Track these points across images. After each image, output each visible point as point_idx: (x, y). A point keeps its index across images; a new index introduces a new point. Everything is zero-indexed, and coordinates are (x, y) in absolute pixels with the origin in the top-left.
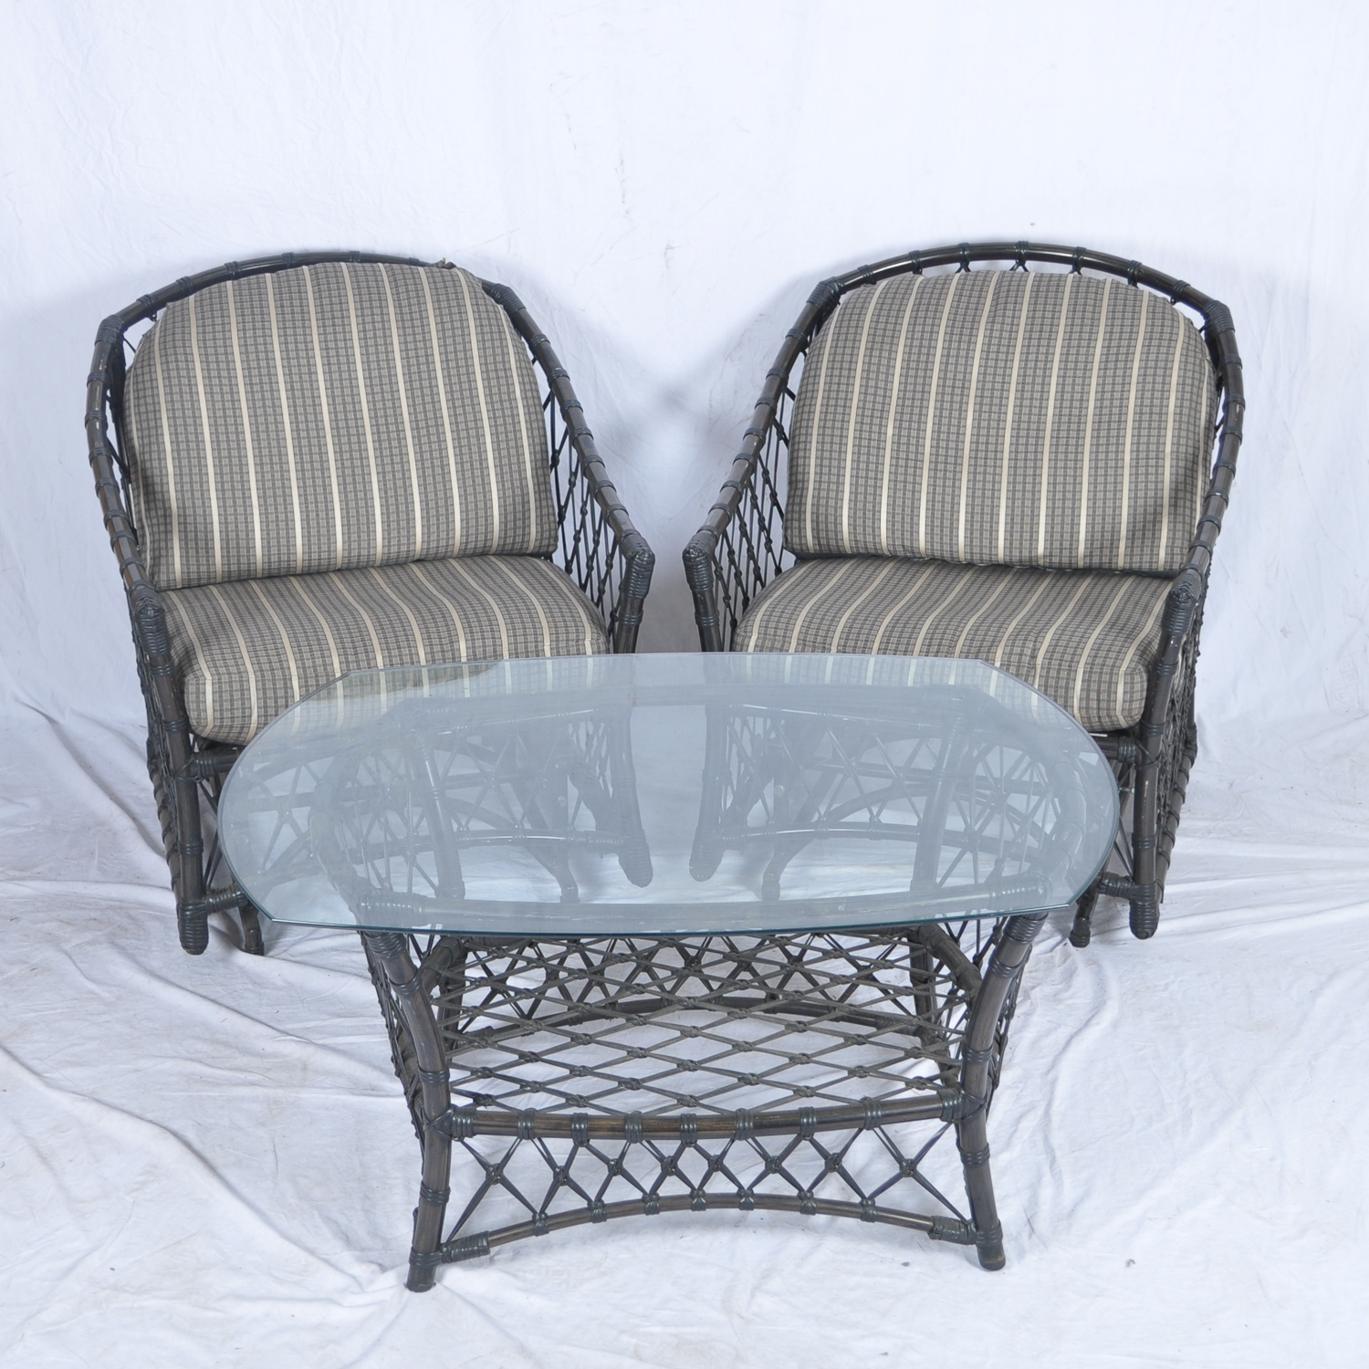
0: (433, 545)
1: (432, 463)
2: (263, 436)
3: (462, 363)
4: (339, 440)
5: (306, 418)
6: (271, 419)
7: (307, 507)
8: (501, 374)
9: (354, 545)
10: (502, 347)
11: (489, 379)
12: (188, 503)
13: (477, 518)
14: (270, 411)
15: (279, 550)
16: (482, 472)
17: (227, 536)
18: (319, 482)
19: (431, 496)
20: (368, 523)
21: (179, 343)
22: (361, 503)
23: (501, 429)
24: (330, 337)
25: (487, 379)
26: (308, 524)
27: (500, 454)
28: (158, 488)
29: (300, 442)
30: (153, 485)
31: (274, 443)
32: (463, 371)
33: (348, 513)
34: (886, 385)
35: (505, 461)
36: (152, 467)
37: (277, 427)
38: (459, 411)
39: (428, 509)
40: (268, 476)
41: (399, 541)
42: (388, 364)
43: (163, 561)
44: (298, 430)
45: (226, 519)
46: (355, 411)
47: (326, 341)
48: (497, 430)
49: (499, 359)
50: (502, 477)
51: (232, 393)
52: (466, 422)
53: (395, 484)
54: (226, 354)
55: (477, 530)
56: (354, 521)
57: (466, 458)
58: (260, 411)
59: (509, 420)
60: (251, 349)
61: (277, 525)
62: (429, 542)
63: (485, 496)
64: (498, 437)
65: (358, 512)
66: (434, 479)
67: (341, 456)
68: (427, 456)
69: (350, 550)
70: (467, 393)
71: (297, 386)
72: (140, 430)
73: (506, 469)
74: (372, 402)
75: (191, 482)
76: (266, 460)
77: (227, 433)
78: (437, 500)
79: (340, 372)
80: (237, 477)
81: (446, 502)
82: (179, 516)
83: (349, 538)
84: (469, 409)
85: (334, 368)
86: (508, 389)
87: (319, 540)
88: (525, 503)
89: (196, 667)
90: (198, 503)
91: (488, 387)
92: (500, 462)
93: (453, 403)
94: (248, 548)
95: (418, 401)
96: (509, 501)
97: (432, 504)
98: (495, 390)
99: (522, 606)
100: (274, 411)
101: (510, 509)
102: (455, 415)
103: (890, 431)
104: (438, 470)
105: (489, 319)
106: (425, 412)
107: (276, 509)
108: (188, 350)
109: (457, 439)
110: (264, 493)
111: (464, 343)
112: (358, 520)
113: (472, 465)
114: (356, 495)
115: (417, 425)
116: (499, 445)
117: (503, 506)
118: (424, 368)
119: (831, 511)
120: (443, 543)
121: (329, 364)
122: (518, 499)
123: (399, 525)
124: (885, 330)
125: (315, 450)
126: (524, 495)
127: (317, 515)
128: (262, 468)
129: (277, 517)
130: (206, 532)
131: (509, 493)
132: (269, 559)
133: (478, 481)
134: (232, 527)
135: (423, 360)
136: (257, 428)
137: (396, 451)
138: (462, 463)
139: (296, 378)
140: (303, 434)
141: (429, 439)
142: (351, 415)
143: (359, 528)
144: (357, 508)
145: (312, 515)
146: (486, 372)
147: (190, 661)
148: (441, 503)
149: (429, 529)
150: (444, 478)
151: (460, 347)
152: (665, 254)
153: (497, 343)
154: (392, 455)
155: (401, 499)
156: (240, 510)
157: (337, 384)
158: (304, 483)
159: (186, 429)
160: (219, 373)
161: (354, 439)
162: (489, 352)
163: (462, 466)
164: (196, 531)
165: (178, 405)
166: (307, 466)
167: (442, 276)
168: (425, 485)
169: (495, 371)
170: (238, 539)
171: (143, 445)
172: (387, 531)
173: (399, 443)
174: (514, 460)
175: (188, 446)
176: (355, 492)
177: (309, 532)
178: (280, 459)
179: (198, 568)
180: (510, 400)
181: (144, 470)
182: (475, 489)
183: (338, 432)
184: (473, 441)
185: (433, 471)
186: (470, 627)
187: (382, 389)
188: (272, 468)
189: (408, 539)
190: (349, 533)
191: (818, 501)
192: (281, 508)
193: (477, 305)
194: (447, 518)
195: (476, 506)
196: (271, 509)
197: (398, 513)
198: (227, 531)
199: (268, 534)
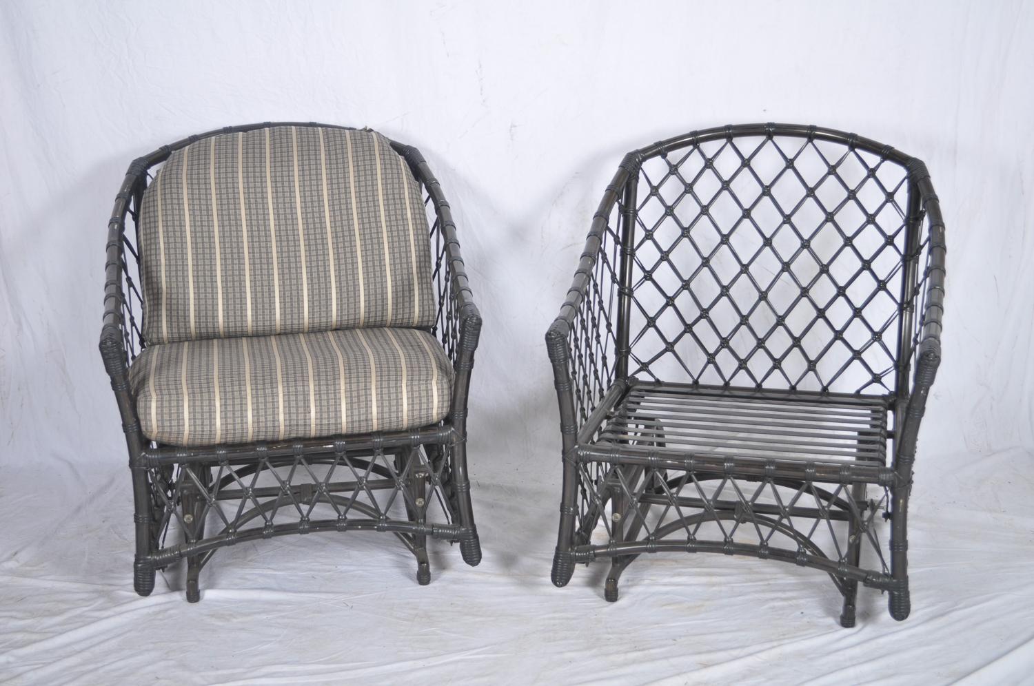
0: (345, 318)
1: (345, 261)
2: (227, 240)
3: (370, 193)
4: (281, 244)
5: (258, 228)
6: (233, 228)
7: (256, 289)
8: (398, 202)
9: (288, 317)
10: (399, 183)
11: (388, 205)
12: (174, 285)
13: (376, 300)
14: (233, 223)
15: (235, 318)
16: (381, 268)
17: (199, 308)
18: (265, 272)
19: (344, 284)
20: (298, 301)
22: (294, 288)
23: (396, 239)
24: (279, 174)
25: (387, 205)
26: (256, 301)
27: (394, 256)
28: (154, 274)
29: (253, 245)
30: (151, 272)
31: (235, 245)
32: (370, 199)
33: (284, 294)
35: (398, 261)
36: (151, 260)
37: (237, 234)
38: (367, 226)
39: (341, 293)
40: (229, 267)
41: (320, 314)
42: (318, 193)
43: (155, 325)
44: (252, 237)
45: (199, 296)
46: (293, 224)
47: (275, 177)
48: (392, 239)
49: (397, 191)
50: (395, 272)
51: (207, 210)
52: (371, 233)
53: (318, 275)
54: (206, 184)
55: (376, 308)
56: (288, 299)
57: (370, 258)
58: (226, 223)
59: (402, 233)
60: (223, 181)
61: (234, 301)
62: (341, 316)
63: (382, 285)
64: (393, 245)
65: (291, 293)
66: (346, 272)
67: (282, 255)
68: (342, 256)
69: (285, 320)
70: (372, 214)
71: (253, 206)
73: (398, 266)
74: (305, 219)
75: (176, 271)
76: (229, 256)
77: (203, 237)
78: (348, 286)
79: (284, 197)
80: (208, 268)
81: (354, 288)
82: (167, 293)
83: (285, 311)
84: (373, 225)
85: (280, 195)
86: (402, 212)
87: (263, 312)
88: (411, 291)
89: (146, 389)
90: (180, 285)
91: (388, 210)
92: (394, 261)
93: (363, 221)
94: (213, 317)
95: (338, 218)
96: (399, 289)
97: (344, 289)
98: (392, 213)
99: (390, 356)
100: (236, 223)
101: (400, 295)
102: (364, 229)
104: (349, 266)
105: (391, 164)
106: (342, 226)
107: (234, 290)
108: (179, 181)
109: (364, 245)
110: (226, 279)
111: (372, 180)
112: (291, 299)
113: (374, 263)
114: (290, 282)
115: (336, 235)
116: (393, 250)
117: (395, 292)
118: (343, 196)
120: (352, 317)
121: (277, 192)
122: (406, 288)
123: (320, 303)
125: (264, 250)
126: (411, 285)
127: (263, 295)
128: (225, 262)
129: (234, 296)
130: (185, 305)
131: (400, 283)
132: (228, 324)
133: (378, 274)
134: (202, 302)
135: (342, 191)
136: (224, 234)
137: (320, 252)
138: (367, 262)
139: (253, 201)
140: (256, 239)
141: (344, 244)
142: (290, 227)
143: (292, 305)
144: (291, 291)
145: (259, 295)
146: (386, 200)
147: (143, 387)
148: (351, 289)
149: (341, 307)
150: (353, 271)
151: (369, 183)
153: (396, 181)
154: (317, 255)
155: (323, 286)
156: (209, 290)
157: (281, 206)
158: (255, 272)
159: (174, 234)
160: (200, 197)
161: (291, 243)
162: (390, 187)
163: (367, 264)
164: (178, 304)
165: (170, 218)
166: (257, 261)
167: (361, 135)
168: (340, 276)
169: (394, 200)
170: (206, 310)
171: (146, 245)
172: (312, 307)
173: (323, 247)
174: (404, 260)
175: (175, 245)
176: (290, 279)
177: (256, 307)
178: (239, 256)
179: (179, 330)
180: (403, 219)
181: (146, 262)
182: (375, 280)
183: (280, 238)
184: (376, 246)
185: (346, 266)
186: (350, 369)
187: (313, 210)
188: (232, 262)
189: (327, 314)
190: (285, 308)
192: (237, 290)
193: (384, 154)
194: (355, 300)
195: (376, 291)
196: (231, 290)
197: (320, 295)
198: (199, 305)
199: (227, 307)
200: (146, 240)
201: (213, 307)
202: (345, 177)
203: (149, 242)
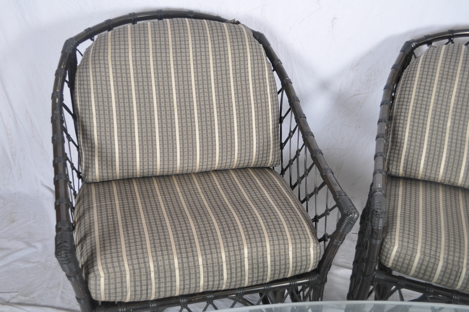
0: (224, 165)
1: (226, 125)
2: (143, 109)
3: (243, 75)
5: (165, 100)
6: (147, 101)
8: (261, 81)
9: (186, 165)
10: (262, 67)
12: (103, 142)
13: (245, 153)
14: (146, 96)
15: (148, 167)
16: (249, 131)
17: (122, 159)
18: (170, 134)
19: (224, 142)
20: (193, 155)
21: (102, 58)
22: (190, 145)
23: (260, 109)
24: (179, 58)
25: (254, 83)
26: (163, 155)
27: (258, 121)
28: (88, 133)
29: (161, 113)
30: (86, 130)
31: (148, 113)
32: (243, 79)
33: (183, 150)
34: (448, 100)
35: (261, 125)
36: (86, 121)
37: (150, 104)
39: (222, 148)
40: (144, 130)
41: (207, 163)
42: (207, 74)
43: (90, 170)
44: (160, 107)
45: (122, 151)
47: (177, 61)
48: (258, 109)
49: (261, 73)
51: (128, 86)
52: (243, 105)
53: (207, 135)
54: (126, 65)
55: (245, 158)
56: (186, 153)
57: (242, 123)
58: (142, 97)
59: (264, 105)
60: (139, 63)
61: (148, 155)
62: (221, 163)
63: (250, 143)
64: (258, 113)
65: (188, 149)
66: (226, 133)
67: (182, 121)
68: (223, 122)
69: (183, 167)
70: (244, 90)
71: (161, 83)
72: (81, 101)
74: (198, 93)
75: (105, 131)
76: (143, 122)
77: (124, 107)
78: (227, 144)
79: (183, 77)
80: (128, 130)
82: (98, 148)
84: (245, 99)
85: (180, 75)
86: (264, 88)
87: (168, 163)
88: (268, 145)
89: (95, 268)
90: (108, 142)
91: (255, 88)
92: (258, 125)
93: (238, 95)
94: (133, 166)
95: (221, 93)
96: (261, 145)
97: (225, 146)
98: (258, 90)
99: (275, 222)
100: (149, 96)
101: (261, 148)
102: (238, 101)
103: (449, 124)
104: (229, 130)
105: (256, 52)
106: (224, 99)
107: (148, 147)
108: (106, 62)
109: (239, 114)
110: (142, 139)
111: (245, 65)
112: (188, 153)
113: (245, 127)
114: (188, 141)
115: (220, 106)
117: (259, 147)
118: (224, 76)
119: (415, 160)
120: (228, 164)
122: (265, 144)
123: (208, 156)
124: (448, 72)
126: (268, 141)
127: (168, 151)
128: (141, 126)
129: (148, 151)
130: (112, 157)
131: (261, 141)
132: (143, 171)
133: (247, 135)
134: (125, 155)
136: (140, 105)
137: (208, 119)
138: (240, 126)
139: (160, 79)
140: (163, 109)
141: (225, 113)
142: (187, 100)
143: (188, 157)
144: (188, 147)
145: (166, 150)
146: (254, 80)
147: (93, 262)
148: (229, 145)
149: (222, 158)
150: (231, 133)
151: (242, 67)
152: (333, 21)
153: (260, 65)
154: (206, 121)
155: (210, 143)
156: (129, 147)
157: (181, 83)
158: (162, 134)
159: (103, 104)
160: (122, 75)
162: (256, 69)
164: (107, 157)
165: (100, 91)
166: (164, 126)
167: (235, 29)
169: (259, 80)
170: (128, 161)
171: (82, 109)
172: (202, 158)
173: (210, 114)
175: (104, 112)
176: (188, 139)
177: (164, 159)
178: (151, 121)
179: (108, 174)
180: (264, 94)
181: (82, 122)
182: (245, 139)
183: (181, 108)
184: (246, 115)
185: (226, 129)
186: (249, 238)
187: (203, 86)
188: (146, 126)
189: (212, 162)
190: (184, 159)
191: (409, 154)
192: (150, 147)
193: (252, 45)
194: (231, 153)
195: (246, 147)
196: (145, 147)
197: (208, 150)
198: (122, 157)
199: (143, 159)
200: (81, 105)
201: (133, 159)
202: (225, 62)
203: (84, 107)
